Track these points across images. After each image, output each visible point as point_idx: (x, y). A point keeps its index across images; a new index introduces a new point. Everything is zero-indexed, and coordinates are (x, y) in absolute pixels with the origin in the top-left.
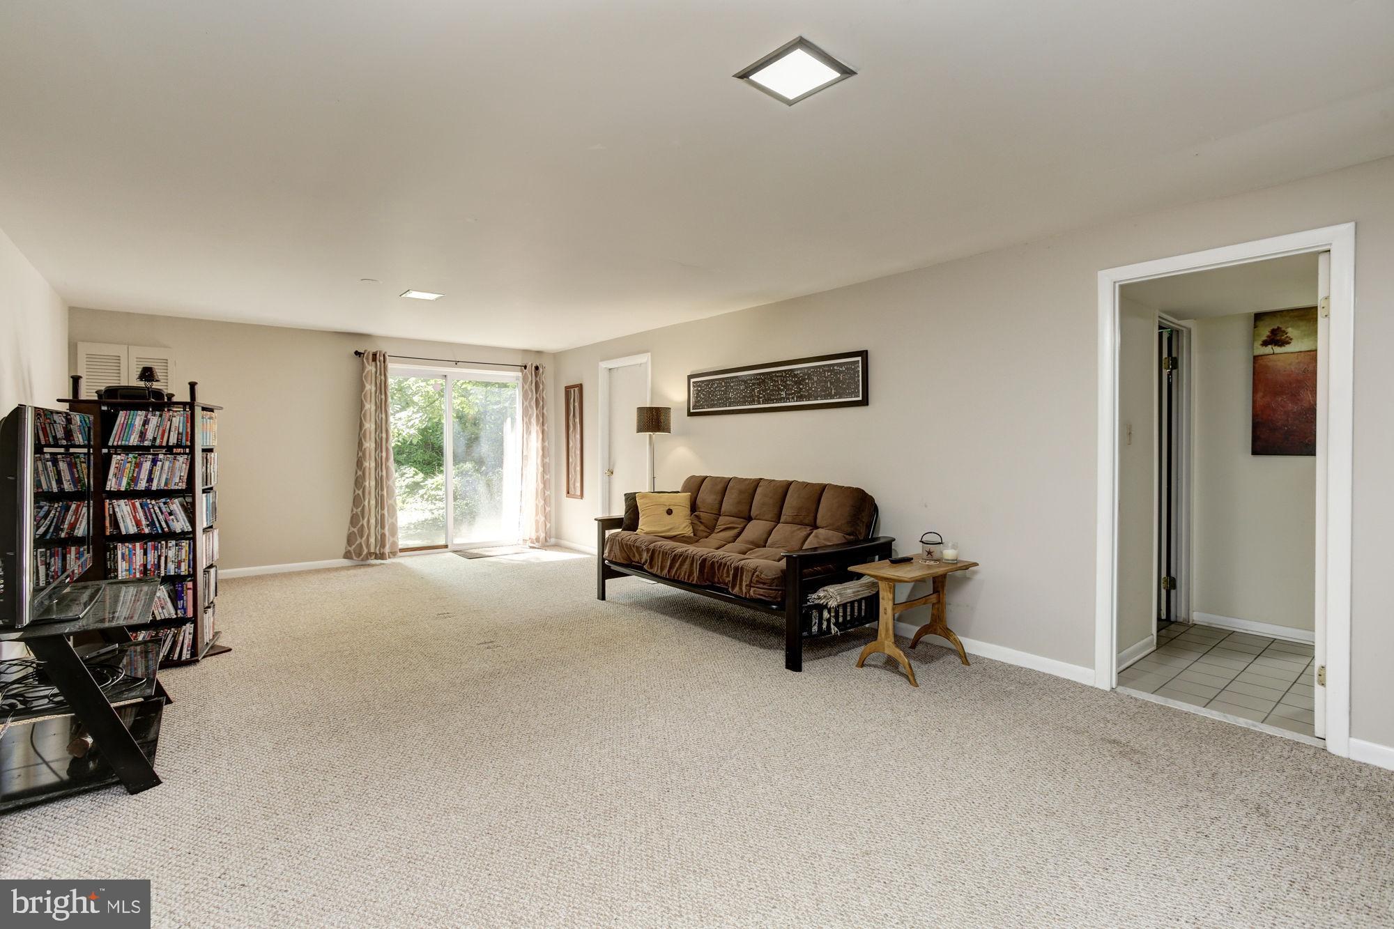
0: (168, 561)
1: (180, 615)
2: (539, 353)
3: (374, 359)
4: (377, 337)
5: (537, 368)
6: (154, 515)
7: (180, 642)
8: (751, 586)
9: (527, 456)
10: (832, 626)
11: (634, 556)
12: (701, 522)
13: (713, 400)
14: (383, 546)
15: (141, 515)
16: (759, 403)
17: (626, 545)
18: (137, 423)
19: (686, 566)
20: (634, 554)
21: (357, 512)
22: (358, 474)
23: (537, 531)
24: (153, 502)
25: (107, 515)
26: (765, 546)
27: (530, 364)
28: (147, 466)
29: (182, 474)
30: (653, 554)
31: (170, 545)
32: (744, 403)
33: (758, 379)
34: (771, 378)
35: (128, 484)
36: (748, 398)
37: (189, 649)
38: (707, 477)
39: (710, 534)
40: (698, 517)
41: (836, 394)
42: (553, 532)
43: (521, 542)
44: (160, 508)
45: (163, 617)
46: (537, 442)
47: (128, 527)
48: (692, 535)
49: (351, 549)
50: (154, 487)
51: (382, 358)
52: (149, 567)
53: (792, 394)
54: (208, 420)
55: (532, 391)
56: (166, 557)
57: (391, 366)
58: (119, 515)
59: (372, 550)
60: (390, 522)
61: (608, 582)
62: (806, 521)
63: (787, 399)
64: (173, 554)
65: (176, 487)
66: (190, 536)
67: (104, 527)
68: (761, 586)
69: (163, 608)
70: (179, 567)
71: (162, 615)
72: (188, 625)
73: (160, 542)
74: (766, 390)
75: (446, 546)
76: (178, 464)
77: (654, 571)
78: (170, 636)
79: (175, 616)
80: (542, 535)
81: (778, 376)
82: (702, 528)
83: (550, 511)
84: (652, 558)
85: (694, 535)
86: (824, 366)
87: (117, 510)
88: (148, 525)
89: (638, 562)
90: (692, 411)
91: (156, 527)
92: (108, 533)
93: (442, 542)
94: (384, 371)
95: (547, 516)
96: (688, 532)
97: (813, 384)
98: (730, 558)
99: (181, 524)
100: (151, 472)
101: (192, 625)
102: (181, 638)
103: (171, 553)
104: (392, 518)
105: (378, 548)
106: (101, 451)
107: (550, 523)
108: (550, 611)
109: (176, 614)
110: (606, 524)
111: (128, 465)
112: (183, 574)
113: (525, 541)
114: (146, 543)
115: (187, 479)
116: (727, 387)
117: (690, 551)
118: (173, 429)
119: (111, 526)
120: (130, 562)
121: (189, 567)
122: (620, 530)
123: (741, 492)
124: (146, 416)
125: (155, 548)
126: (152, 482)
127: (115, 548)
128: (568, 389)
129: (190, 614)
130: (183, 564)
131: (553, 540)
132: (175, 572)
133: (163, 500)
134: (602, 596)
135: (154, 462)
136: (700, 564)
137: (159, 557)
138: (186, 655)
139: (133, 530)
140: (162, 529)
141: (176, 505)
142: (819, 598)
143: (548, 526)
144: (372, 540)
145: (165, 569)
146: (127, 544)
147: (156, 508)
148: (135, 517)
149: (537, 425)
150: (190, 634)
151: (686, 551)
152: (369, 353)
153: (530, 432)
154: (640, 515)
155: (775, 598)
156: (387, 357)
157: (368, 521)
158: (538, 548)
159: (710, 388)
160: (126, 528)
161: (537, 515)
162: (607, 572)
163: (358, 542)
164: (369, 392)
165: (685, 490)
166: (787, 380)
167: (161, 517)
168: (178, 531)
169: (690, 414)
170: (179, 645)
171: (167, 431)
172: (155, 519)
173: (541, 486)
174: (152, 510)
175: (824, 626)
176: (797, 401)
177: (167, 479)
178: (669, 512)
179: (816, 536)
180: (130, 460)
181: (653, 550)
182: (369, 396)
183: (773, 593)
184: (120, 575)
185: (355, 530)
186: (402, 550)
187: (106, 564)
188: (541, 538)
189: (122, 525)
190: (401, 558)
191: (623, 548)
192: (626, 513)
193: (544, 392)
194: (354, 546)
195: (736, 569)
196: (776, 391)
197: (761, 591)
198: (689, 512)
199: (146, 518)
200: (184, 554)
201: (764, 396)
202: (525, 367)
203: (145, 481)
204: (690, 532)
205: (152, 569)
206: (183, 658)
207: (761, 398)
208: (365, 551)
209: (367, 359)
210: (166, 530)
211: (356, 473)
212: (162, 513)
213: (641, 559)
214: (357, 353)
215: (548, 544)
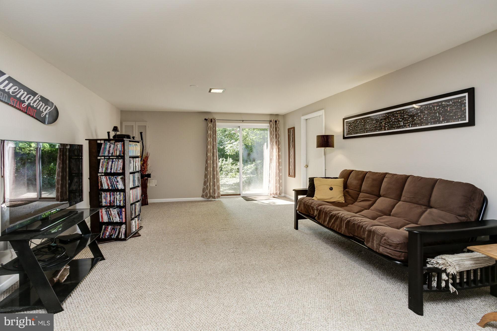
0: (117, 200)
1: (121, 221)
2: (277, 115)
3: (211, 121)
4: (212, 113)
5: (276, 121)
6: (112, 182)
7: (121, 231)
8: (380, 245)
9: (272, 159)
10: (450, 286)
11: (311, 211)
12: (349, 195)
13: (357, 130)
14: (215, 194)
15: (109, 182)
16: (385, 130)
17: (307, 205)
18: (107, 147)
19: (338, 222)
20: (310, 210)
21: (206, 180)
22: (206, 166)
23: (276, 190)
24: (112, 177)
25: (99, 181)
26: (390, 215)
27: (273, 120)
28: (110, 163)
29: (121, 167)
30: (320, 211)
31: (117, 194)
32: (375, 130)
33: (385, 116)
34: (393, 115)
35: (105, 170)
36: (378, 127)
37: (124, 234)
38: (353, 170)
39: (354, 202)
40: (347, 192)
41: (443, 120)
42: (283, 191)
43: (269, 195)
44: (114, 179)
45: (116, 221)
46: (276, 153)
47: (105, 186)
48: (344, 202)
49: (204, 194)
50: (112, 172)
51: (214, 121)
52: (111, 202)
53: (408, 123)
54: (134, 146)
55: (274, 132)
56: (116, 198)
57: (217, 124)
58: (103, 182)
59: (211, 195)
60: (217, 185)
61: (299, 221)
62: (421, 202)
63: (405, 126)
64: (119, 197)
65: (119, 172)
66: (124, 191)
67: (99, 186)
68: (388, 247)
69: (116, 218)
70: (120, 202)
71: (115, 220)
72: (123, 225)
73: (114, 193)
74: (390, 122)
75: (240, 195)
76: (119, 163)
77: (320, 221)
78: (118, 229)
79: (119, 221)
80: (278, 192)
81: (397, 114)
82: (350, 198)
83: (282, 182)
84: (319, 214)
85: (345, 202)
86: (434, 103)
87: (102, 180)
88: (111, 186)
89: (312, 215)
90: (345, 136)
91: (113, 187)
92: (100, 188)
93: (238, 193)
94: (215, 126)
95: (280, 184)
96: (342, 200)
97: (424, 115)
98: (366, 223)
99: (120, 186)
100: (111, 166)
101: (125, 226)
102: (121, 230)
103: (118, 197)
104: (218, 183)
105: (213, 194)
106: (97, 158)
107: (282, 187)
108: (269, 233)
109: (120, 221)
110: (298, 192)
111: (105, 163)
112: (121, 205)
113: (271, 194)
114: (110, 193)
115: (122, 169)
116: (365, 123)
117: (340, 214)
118: (118, 149)
119: (100, 186)
120: (106, 199)
121: (123, 203)
122: (305, 196)
123: (374, 180)
124: (110, 145)
125: (113, 195)
126: (112, 170)
127: (102, 194)
128: (289, 130)
129: (124, 221)
130: (121, 202)
131: (283, 195)
132: (119, 204)
133: (115, 177)
134: (296, 228)
135: (112, 162)
136: (346, 223)
137: (114, 198)
138: (123, 237)
139: (107, 188)
140: (115, 188)
141: (119, 178)
142: (438, 263)
143: (281, 189)
144: (211, 191)
145: (116, 203)
146: (105, 193)
147: (113, 180)
148: (107, 183)
149: (276, 145)
150: (124, 229)
151: (338, 213)
152: (209, 119)
153: (273, 148)
154: (316, 189)
155: (400, 257)
156: (216, 120)
157: (210, 184)
158: (276, 198)
159: (355, 124)
160: (105, 187)
161: (276, 183)
162: (298, 217)
163: (206, 191)
164: (210, 134)
165: (341, 176)
166: (404, 115)
167: (115, 183)
168: (120, 189)
169: (344, 138)
170: (121, 233)
171: (116, 150)
172: (113, 184)
173: (278, 171)
174: (112, 180)
175: (443, 284)
176: (412, 127)
177: (116, 169)
178: (331, 189)
179: (430, 213)
180: (105, 161)
181: (320, 210)
182: (209, 136)
183: (399, 254)
184: (103, 204)
185: (205, 187)
186: (222, 195)
187: (99, 200)
188: (278, 193)
189: (103, 185)
190: (222, 199)
191: (305, 206)
192: (309, 187)
193: (279, 132)
194: (205, 193)
195: (370, 231)
196: (396, 122)
197: (389, 251)
198: (342, 190)
199: (110, 183)
200: (122, 198)
201: (389, 125)
202: (271, 121)
203: (110, 169)
204: (343, 200)
205: (112, 203)
206: (122, 238)
207: (387, 127)
208: (209, 195)
209: (209, 121)
210: (116, 188)
211: (206, 165)
212: (115, 182)
213: (314, 213)
214: (205, 119)
215: (280, 196)
